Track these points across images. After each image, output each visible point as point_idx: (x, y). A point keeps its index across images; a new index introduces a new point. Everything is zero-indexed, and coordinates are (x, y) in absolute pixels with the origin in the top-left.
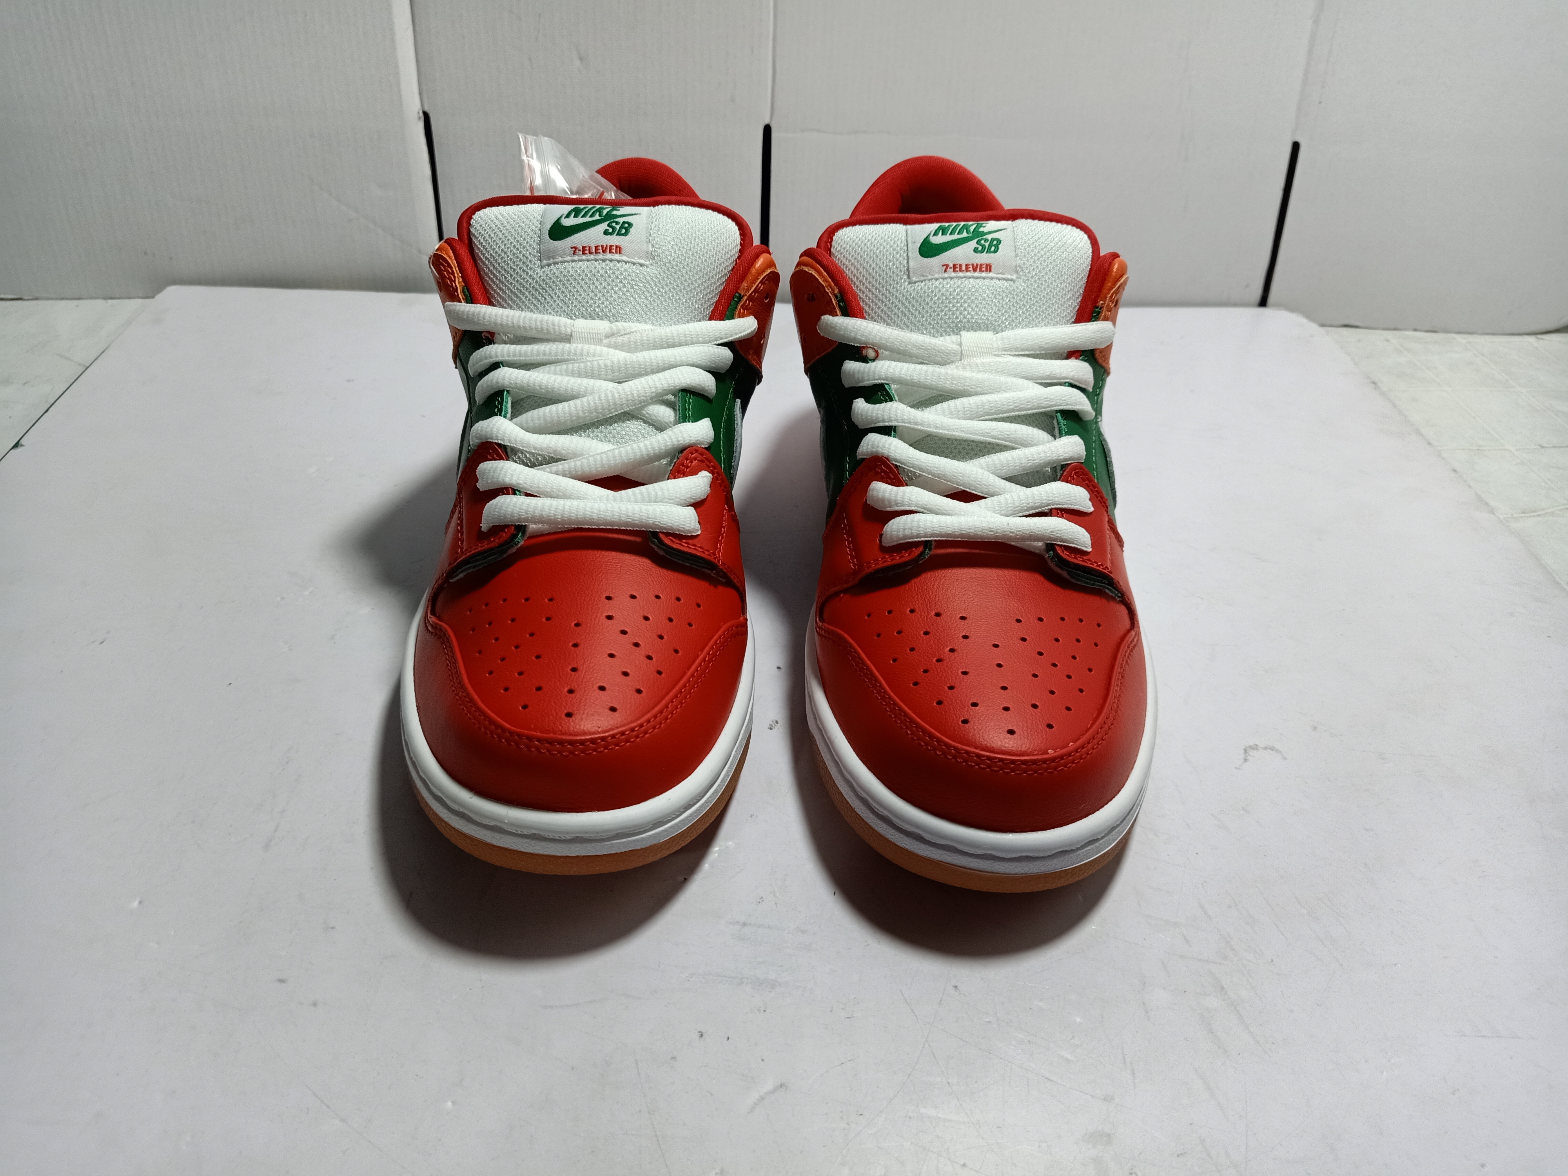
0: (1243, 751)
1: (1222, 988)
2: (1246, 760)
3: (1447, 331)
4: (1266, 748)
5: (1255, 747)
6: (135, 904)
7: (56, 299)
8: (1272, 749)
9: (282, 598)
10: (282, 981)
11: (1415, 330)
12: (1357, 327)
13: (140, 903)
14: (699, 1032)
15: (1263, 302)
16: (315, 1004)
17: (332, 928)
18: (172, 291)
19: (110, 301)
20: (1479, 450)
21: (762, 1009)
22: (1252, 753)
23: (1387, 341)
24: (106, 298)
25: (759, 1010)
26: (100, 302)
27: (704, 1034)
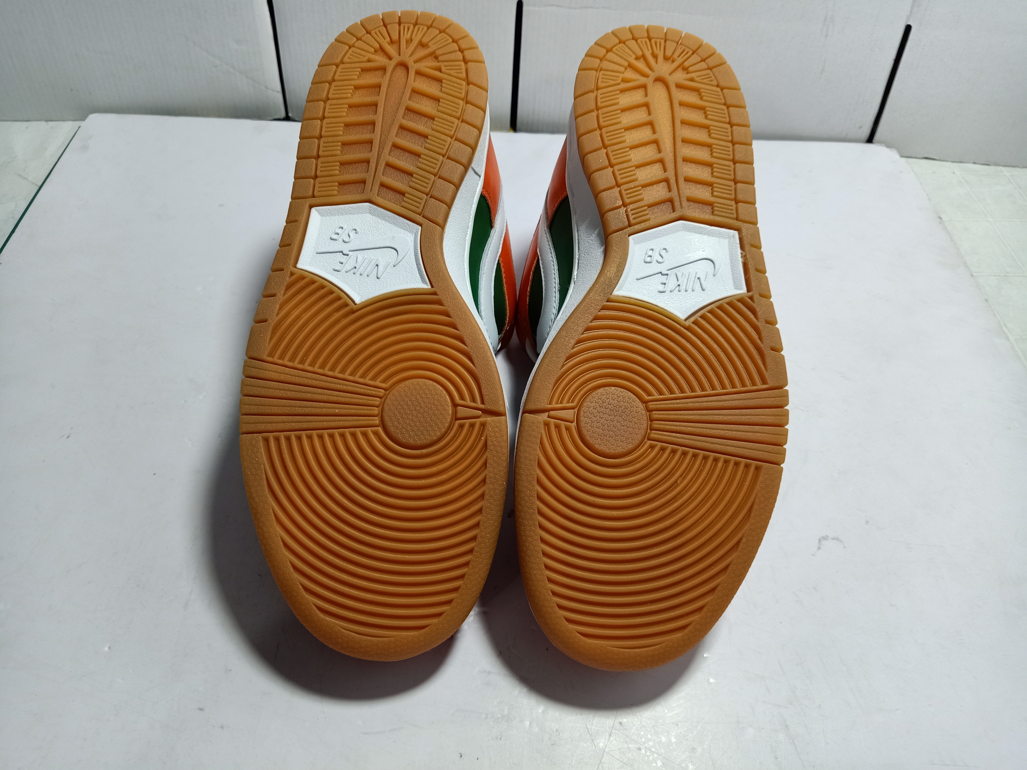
0: (818, 541)
1: (787, 726)
2: (819, 548)
3: (996, 164)
4: (833, 539)
5: (825, 538)
6: (106, 649)
7: (12, 121)
8: (837, 539)
9: (185, 401)
10: (201, 709)
11: (975, 163)
12: (934, 159)
13: (109, 648)
14: (460, 753)
15: (870, 140)
16: (222, 727)
17: (230, 670)
18: (93, 117)
19: (50, 123)
20: (1006, 276)
21: (499, 738)
22: (824, 543)
23: (954, 173)
24: (47, 121)
25: (497, 738)
26: (43, 124)
27: (462, 755)
